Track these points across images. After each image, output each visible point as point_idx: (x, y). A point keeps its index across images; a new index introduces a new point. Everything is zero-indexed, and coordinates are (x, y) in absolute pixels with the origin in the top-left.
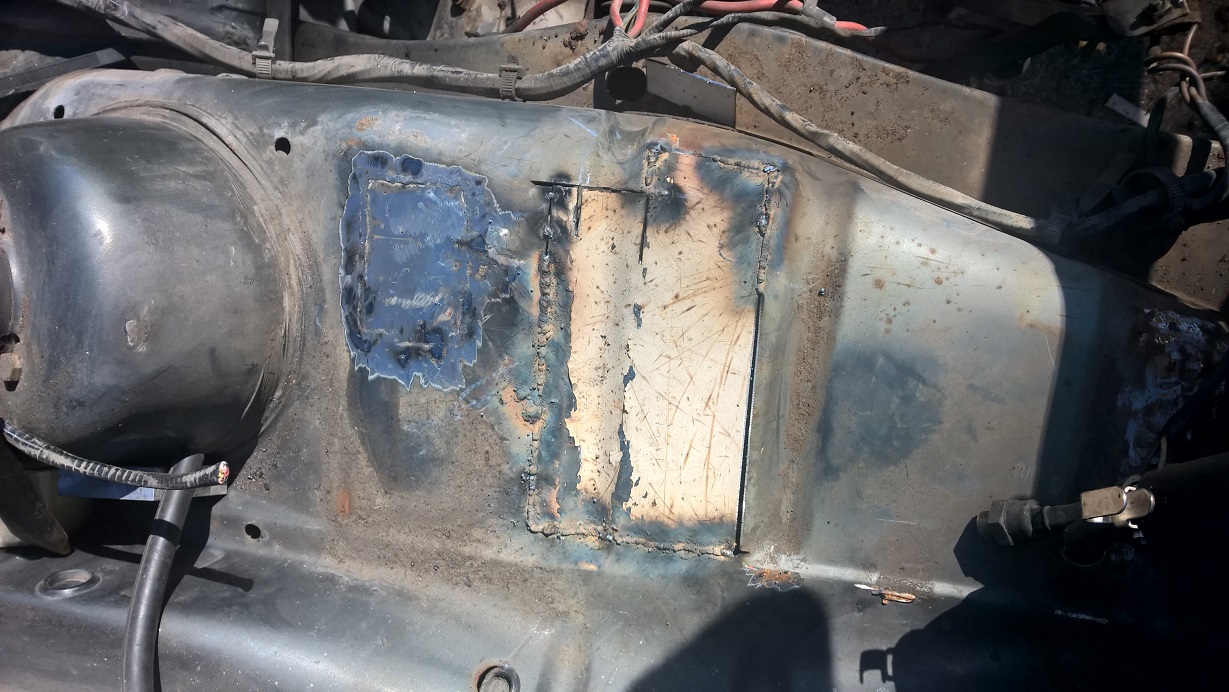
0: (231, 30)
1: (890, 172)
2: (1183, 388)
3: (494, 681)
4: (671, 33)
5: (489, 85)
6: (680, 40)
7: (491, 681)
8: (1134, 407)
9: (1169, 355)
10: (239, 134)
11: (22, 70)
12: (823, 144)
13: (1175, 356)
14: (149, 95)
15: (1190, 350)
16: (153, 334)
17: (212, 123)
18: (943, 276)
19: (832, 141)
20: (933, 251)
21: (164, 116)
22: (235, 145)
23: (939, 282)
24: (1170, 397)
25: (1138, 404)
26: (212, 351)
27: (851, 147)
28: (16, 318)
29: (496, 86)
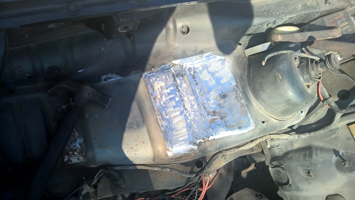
0: (274, 143)
1: (146, 167)
2: (71, 147)
3: (185, 30)
4: (198, 177)
5: (227, 151)
6: (195, 176)
7: (186, 31)
8: (79, 139)
9: (77, 153)
10: (271, 121)
11: (310, 117)
12: (161, 167)
13: (75, 153)
14: (288, 121)
15: (73, 155)
16: (276, 77)
17: (277, 121)
18: (131, 149)
19: (160, 169)
20: (135, 154)
21: (285, 118)
22: (271, 118)
23: (132, 148)
24: (73, 144)
25: (78, 140)
26: (263, 78)
27: (156, 169)
28: (299, 71)
29: (226, 152)
